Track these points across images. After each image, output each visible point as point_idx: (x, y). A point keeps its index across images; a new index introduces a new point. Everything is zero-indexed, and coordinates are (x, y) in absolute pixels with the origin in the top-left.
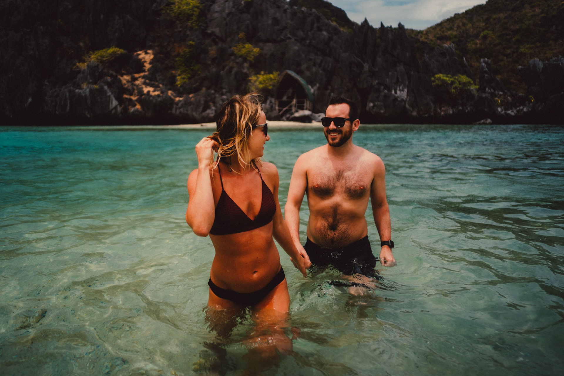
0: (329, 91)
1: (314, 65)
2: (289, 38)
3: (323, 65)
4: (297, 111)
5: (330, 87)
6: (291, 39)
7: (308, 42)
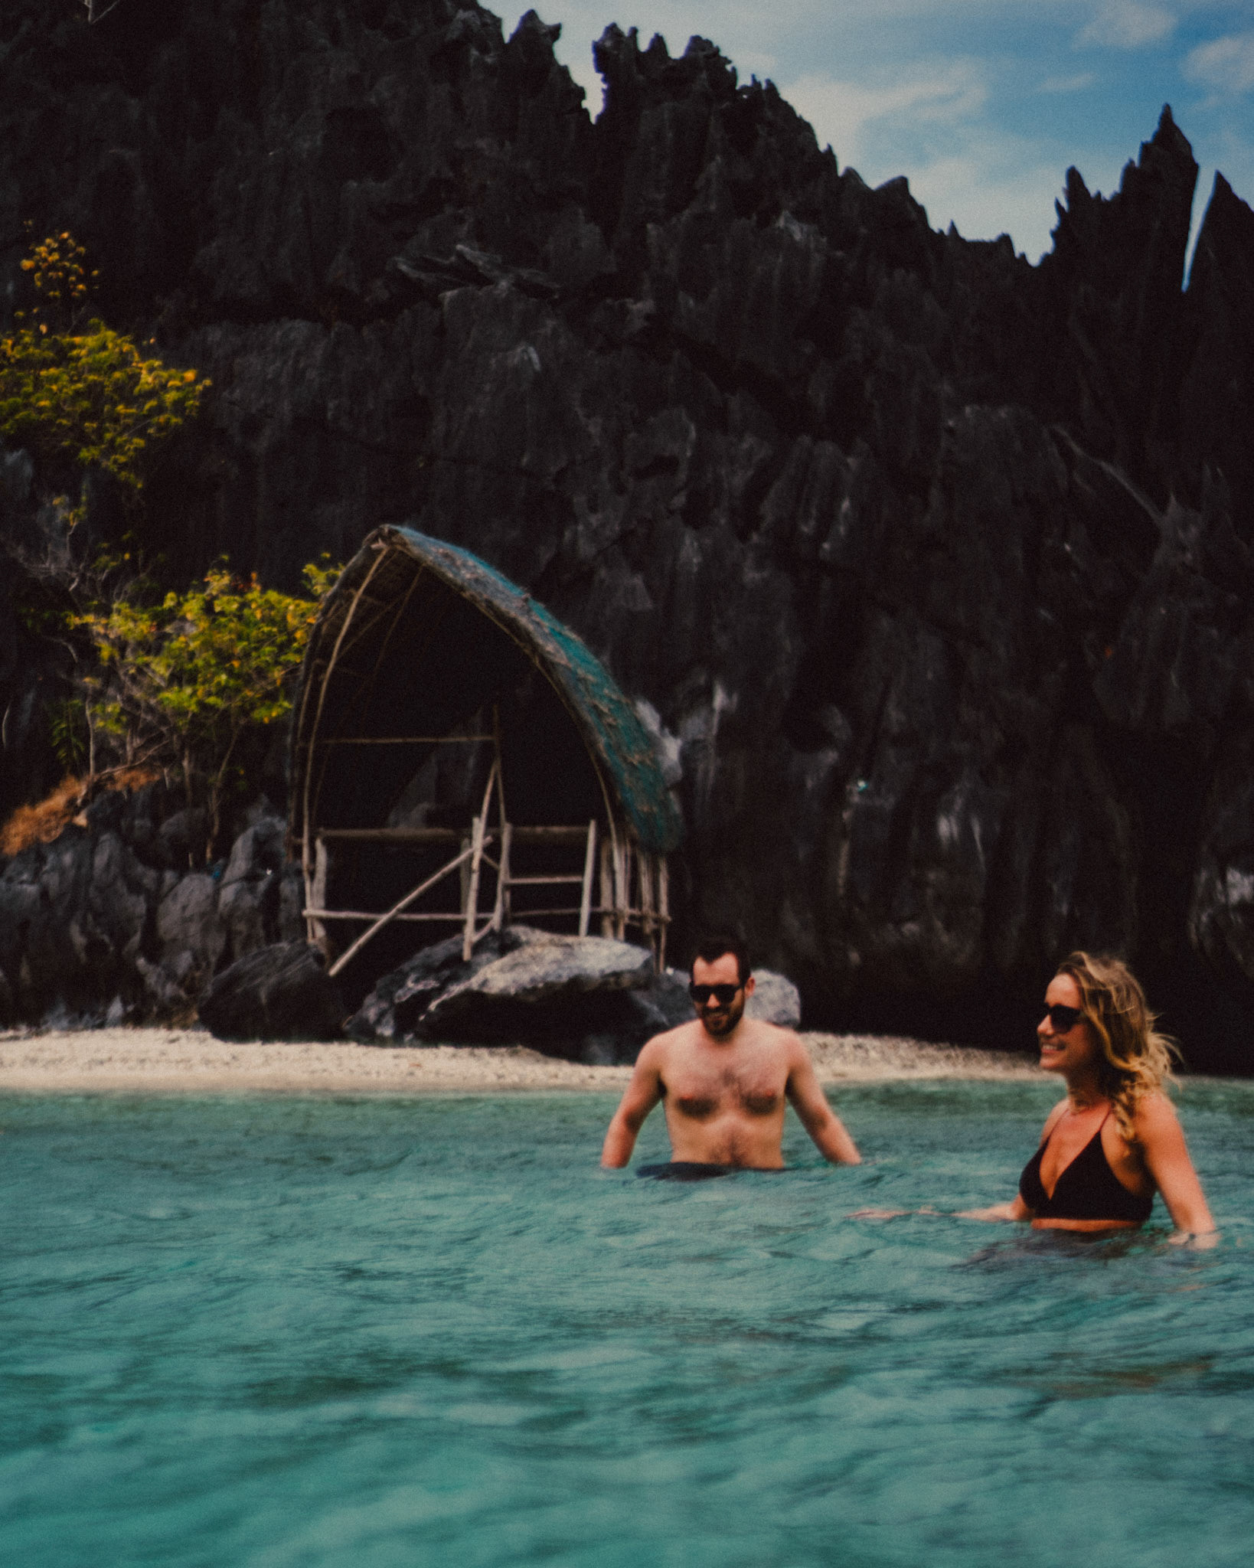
0: (831, 757)
1: (695, 516)
2: (468, 274)
3: (768, 510)
4: (503, 944)
5: (837, 721)
6: (482, 280)
7: (641, 307)
